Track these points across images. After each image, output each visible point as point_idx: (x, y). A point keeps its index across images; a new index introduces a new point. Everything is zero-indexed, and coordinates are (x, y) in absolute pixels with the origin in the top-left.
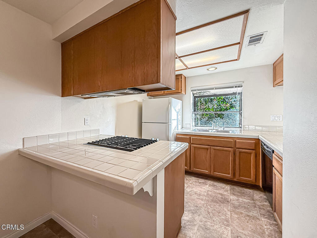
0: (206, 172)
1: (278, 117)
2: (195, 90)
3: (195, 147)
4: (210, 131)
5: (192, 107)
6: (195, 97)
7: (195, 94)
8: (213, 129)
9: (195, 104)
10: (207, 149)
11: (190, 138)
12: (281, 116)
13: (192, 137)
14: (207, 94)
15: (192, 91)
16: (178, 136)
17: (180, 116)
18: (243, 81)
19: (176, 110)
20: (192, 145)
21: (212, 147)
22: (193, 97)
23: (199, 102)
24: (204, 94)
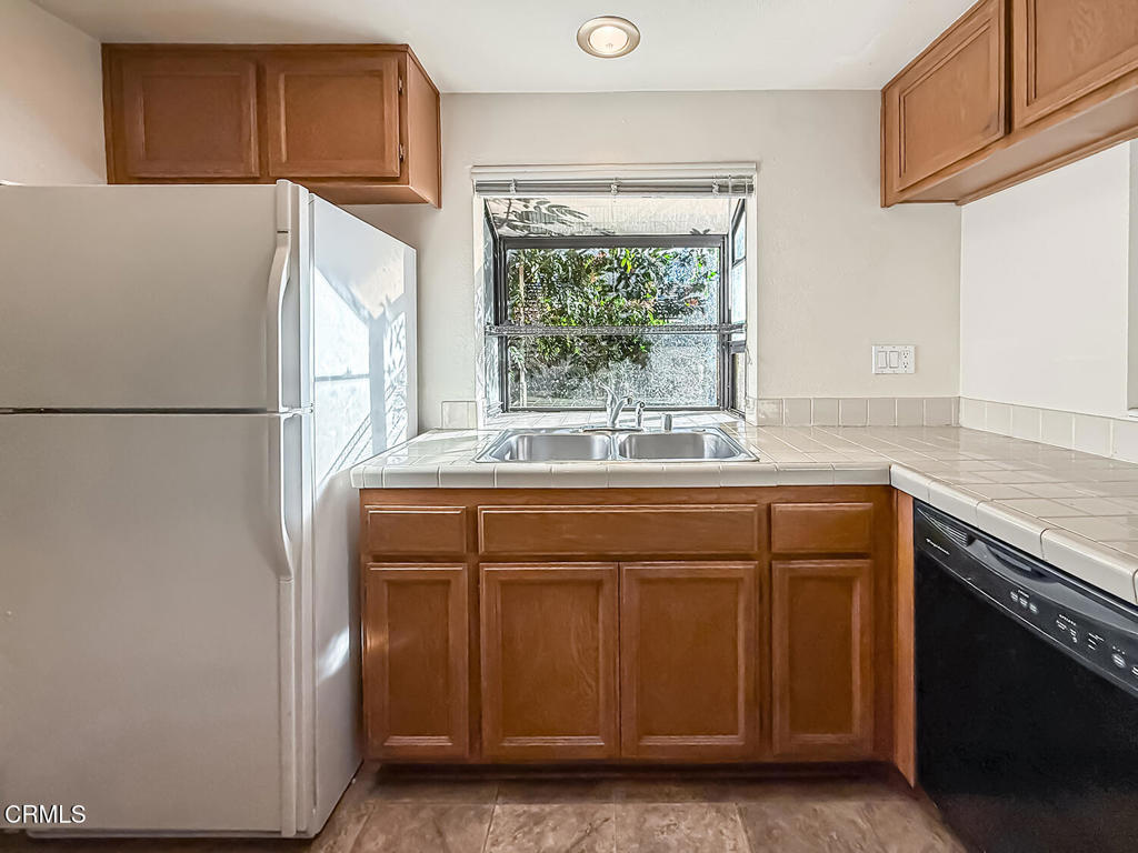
0: (591, 744)
1: (899, 354)
2: (502, 187)
3: (508, 585)
4: (599, 441)
5: (481, 292)
6: (499, 244)
7: (502, 222)
8: (609, 425)
9: (500, 282)
10: (598, 585)
11: (472, 515)
12: (912, 349)
13: (483, 510)
14: (566, 231)
15: (481, 187)
16: (372, 509)
17: (398, 353)
18: (757, 158)
19: (355, 305)
20: (486, 568)
21: (625, 567)
22: (490, 239)
23: (521, 278)
24: (549, 227)
